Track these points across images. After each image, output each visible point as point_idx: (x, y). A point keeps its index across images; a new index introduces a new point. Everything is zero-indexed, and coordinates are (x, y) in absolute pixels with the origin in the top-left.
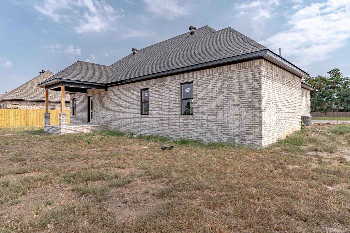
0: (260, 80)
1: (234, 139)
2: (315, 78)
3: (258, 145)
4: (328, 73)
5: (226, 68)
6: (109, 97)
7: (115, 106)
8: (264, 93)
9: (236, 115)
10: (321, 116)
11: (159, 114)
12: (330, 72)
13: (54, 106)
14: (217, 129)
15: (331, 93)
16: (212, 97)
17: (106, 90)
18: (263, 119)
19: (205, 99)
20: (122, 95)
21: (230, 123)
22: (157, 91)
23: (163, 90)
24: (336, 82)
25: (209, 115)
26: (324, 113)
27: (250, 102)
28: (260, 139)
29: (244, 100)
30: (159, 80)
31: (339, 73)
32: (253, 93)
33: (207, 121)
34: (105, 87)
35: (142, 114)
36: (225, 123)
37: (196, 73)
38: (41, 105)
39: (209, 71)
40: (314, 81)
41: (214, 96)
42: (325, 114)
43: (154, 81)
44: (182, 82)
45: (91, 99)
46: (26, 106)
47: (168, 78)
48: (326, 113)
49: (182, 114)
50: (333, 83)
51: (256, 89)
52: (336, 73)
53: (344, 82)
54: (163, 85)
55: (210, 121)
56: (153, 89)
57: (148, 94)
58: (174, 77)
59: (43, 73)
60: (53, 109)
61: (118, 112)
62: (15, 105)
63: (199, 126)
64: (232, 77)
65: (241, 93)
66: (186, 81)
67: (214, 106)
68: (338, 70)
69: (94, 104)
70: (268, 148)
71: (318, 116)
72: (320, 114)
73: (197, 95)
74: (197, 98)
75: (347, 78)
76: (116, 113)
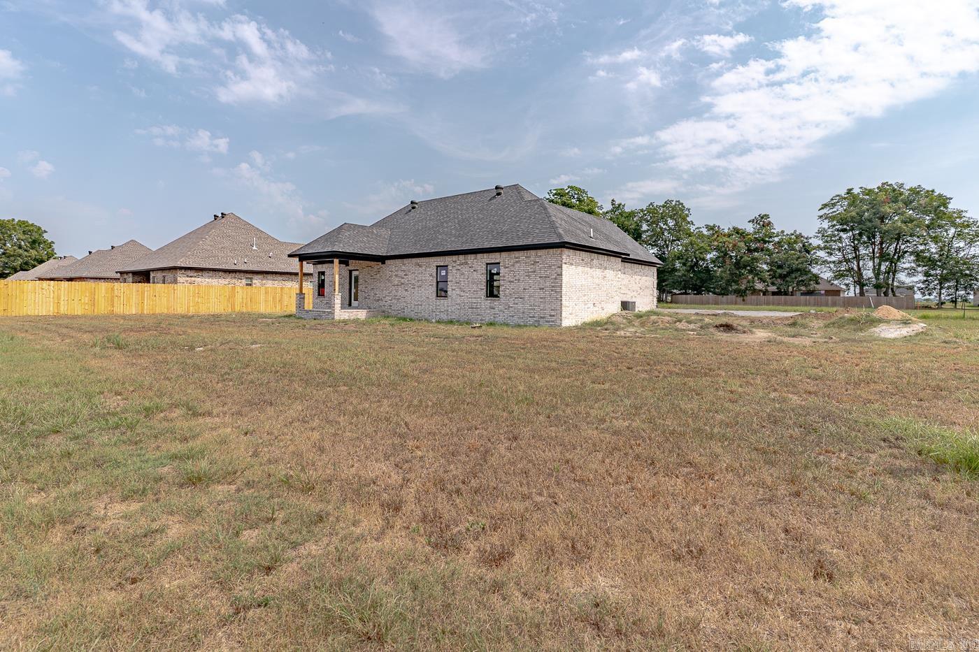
0: (561, 267)
1: (539, 321)
2: (726, 231)
3: (559, 326)
4: (749, 222)
5: (533, 252)
6: (388, 273)
7: (397, 285)
8: (565, 278)
9: (541, 298)
10: (736, 304)
11: (460, 296)
12: (753, 221)
13: (252, 279)
14: (523, 312)
15: (756, 260)
16: (519, 280)
17: (384, 263)
18: (564, 302)
19: (513, 282)
20: (409, 272)
21: (536, 306)
22: (459, 270)
23: (465, 269)
24: (763, 240)
25: (516, 298)
26: (742, 298)
27: (553, 287)
28: (561, 320)
29: (548, 284)
30: (461, 257)
31: (770, 223)
32: (556, 279)
33: (514, 304)
34: (382, 259)
35: (437, 296)
36: (531, 306)
37: (504, 255)
38: (231, 278)
39: (516, 254)
40: (724, 236)
41: (522, 279)
42: (744, 300)
43: (454, 258)
44: (489, 262)
45: (354, 273)
46: (207, 280)
47: (473, 256)
48: (745, 298)
49: (487, 297)
50: (757, 240)
51: (558, 275)
52: (763, 222)
53: (776, 239)
54: (466, 263)
55: (517, 304)
56: (453, 267)
57: (447, 273)
58: (479, 256)
59: (223, 217)
60: (250, 285)
61: (401, 292)
62: (191, 277)
63: (506, 309)
64: (538, 262)
65: (545, 277)
66: (493, 261)
67: (521, 289)
68: (767, 216)
69: (361, 281)
70: (569, 329)
71: (732, 303)
72: (734, 300)
73: (504, 277)
74: (504, 280)
75: (783, 232)
76: (399, 293)
